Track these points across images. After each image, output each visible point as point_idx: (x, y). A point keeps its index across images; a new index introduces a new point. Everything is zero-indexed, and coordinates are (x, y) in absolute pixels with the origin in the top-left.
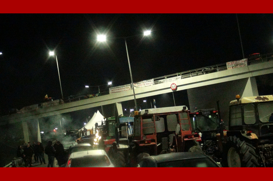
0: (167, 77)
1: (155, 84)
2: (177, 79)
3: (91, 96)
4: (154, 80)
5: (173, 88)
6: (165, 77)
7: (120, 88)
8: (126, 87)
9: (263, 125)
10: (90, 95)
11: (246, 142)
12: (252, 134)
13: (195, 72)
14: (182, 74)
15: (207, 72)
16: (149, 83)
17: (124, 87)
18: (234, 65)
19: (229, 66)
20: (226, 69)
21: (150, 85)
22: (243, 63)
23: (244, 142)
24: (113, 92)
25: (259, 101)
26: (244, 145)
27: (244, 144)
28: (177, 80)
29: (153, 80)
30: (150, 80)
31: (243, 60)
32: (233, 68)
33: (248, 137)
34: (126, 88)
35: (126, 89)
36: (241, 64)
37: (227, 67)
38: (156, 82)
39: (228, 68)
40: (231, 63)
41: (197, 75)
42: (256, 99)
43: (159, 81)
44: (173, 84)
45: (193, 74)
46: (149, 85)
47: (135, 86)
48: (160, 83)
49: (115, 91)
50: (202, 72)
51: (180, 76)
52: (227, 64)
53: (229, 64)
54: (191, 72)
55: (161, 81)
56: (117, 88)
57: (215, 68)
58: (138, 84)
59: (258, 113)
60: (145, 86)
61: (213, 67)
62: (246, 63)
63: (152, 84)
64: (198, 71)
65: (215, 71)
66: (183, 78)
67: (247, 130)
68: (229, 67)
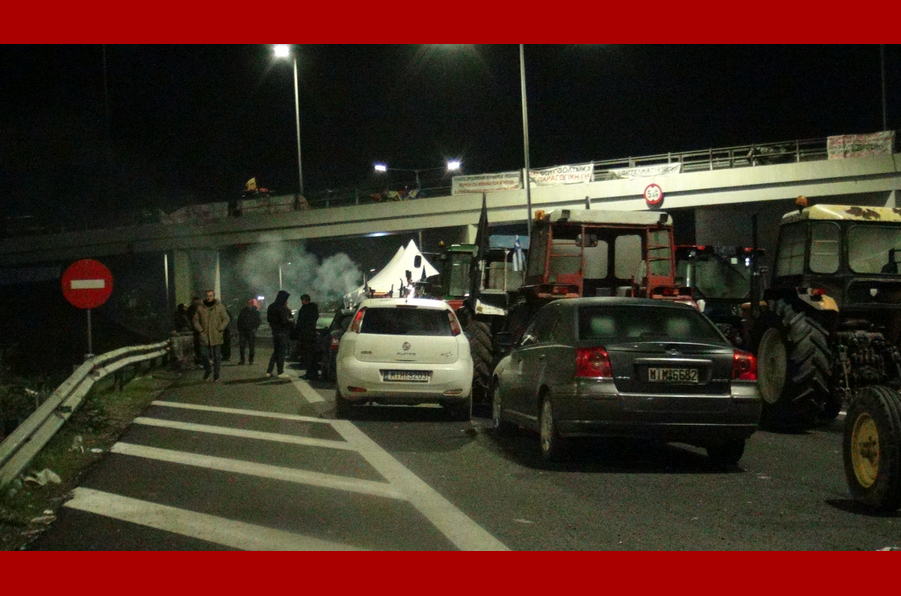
0: (638, 164)
1: (596, 180)
2: (666, 170)
3: (393, 194)
4: (596, 168)
5: (650, 199)
6: (631, 160)
7: (485, 181)
8: (504, 179)
9: (856, 279)
10: (391, 192)
11: (807, 315)
12: (824, 297)
13: (726, 155)
14: (686, 159)
15: (763, 161)
16: (579, 173)
17: (498, 180)
18: (850, 148)
19: (834, 150)
20: (825, 156)
21: (580, 180)
22: (880, 142)
23: (801, 314)
24: (464, 192)
25: (853, 217)
26: (800, 322)
27: (800, 319)
28: (667, 174)
29: (591, 165)
30: (583, 166)
31: (881, 133)
32: (845, 156)
33: (814, 304)
34: (506, 182)
35: (504, 186)
36: (872, 147)
37: (829, 151)
38: (601, 173)
39: (830, 155)
40: (841, 140)
41: (731, 166)
42: (848, 212)
43: (610, 171)
44: (653, 185)
45: (718, 163)
46: (577, 180)
47: (534, 180)
48: (612, 178)
49: (471, 188)
50: (749, 160)
51: (678, 165)
52: (829, 142)
53: (834, 143)
54: (714, 156)
55: (616, 171)
56: (478, 178)
57: (788, 149)
58: (542, 173)
59: (847, 248)
60: (563, 181)
61: (785, 148)
62: (889, 147)
63: (588, 179)
64: (736, 154)
65: (788, 159)
66: (686, 171)
67: (813, 287)
68: (833, 153)
